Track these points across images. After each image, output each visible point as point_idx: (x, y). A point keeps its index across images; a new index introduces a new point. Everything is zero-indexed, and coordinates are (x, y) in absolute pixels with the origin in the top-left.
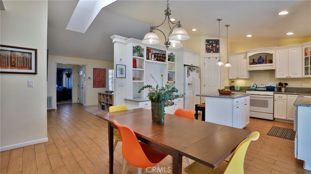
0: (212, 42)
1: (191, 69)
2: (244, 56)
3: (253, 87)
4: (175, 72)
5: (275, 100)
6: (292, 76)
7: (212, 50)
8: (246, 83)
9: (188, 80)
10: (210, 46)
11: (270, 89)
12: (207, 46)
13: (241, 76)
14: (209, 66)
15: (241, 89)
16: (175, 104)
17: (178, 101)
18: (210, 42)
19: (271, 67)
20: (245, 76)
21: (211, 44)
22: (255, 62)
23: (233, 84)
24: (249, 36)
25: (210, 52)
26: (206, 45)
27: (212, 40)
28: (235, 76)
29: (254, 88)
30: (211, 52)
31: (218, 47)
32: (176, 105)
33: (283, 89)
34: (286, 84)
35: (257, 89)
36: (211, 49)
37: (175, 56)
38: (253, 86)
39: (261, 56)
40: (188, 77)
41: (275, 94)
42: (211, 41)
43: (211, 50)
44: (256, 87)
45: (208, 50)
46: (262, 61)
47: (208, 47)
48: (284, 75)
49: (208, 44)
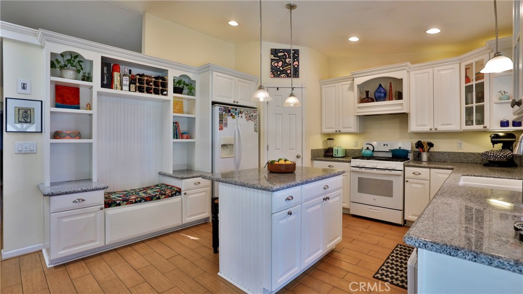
0: (282, 54)
1: (230, 111)
2: (348, 86)
3: (367, 151)
4: (195, 118)
5: (407, 181)
6: (441, 128)
7: (284, 72)
8: (356, 143)
9: (222, 136)
10: (280, 64)
11: (398, 155)
12: (273, 63)
13: (344, 128)
14: (277, 106)
15: (346, 154)
16: (183, 193)
17: (194, 186)
18: (279, 54)
19: (400, 107)
20: (351, 128)
21: (282, 59)
22: (369, 96)
23: (330, 144)
24: (354, 39)
25: (279, 76)
26: (272, 60)
27: (284, 51)
28: (333, 128)
29: (369, 152)
30: (282, 75)
31: (296, 66)
32: (185, 194)
33: (425, 156)
34: (431, 145)
35: (375, 154)
36: (281, 68)
37: (196, 82)
38: (368, 148)
39: (380, 85)
40: (221, 129)
41: (406, 168)
42: (281, 52)
43: (282, 72)
44: (373, 151)
45: (276, 72)
46: (383, 95)
47: (276, 64)
48: (425, 125)
49: (276, 58)
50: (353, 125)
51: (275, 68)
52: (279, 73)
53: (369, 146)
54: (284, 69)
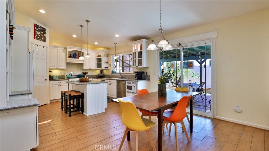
2: (62, 50)
3: (69, 76)
6: (92, 68)
7: (40, 38)
8: (61, 73)
10: (39, 33)
11: (80, 76)
13: (60, 67)
14: (37, 54)
19: (83, 61)
20: (63, 67)
21: (39, 31)
22: (71, 56)
23: (51, 74)
24: (74, 36)
25: (38, 39)
26: (35, 29)
27: (41, 27)
28: (55, 67)
30: (40, 39)
31: (45, 37)
34: (87, 73)
35: (72, 77)
36: (39, 35)
38: (69, 75)
39: (75, 53)
42: (39, 27)
44: (72, 76)
45: (37, 37)
46: (76, 56)
47: (37, 33)
48: (88, 67)
49: (37, 30)
50: (64, 66)
51: (37, 35)
52: (39, 37)
53: (69, 74)
54: (41, 36)
